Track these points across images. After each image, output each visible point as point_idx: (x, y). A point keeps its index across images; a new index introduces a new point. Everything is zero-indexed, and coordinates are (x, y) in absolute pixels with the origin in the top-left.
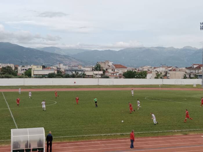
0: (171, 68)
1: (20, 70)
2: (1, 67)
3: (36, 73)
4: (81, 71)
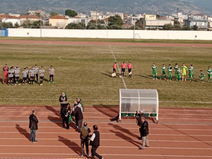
1: (130, 20)
2: (109, 17)
3: (148, 23)
4: (205, 21)
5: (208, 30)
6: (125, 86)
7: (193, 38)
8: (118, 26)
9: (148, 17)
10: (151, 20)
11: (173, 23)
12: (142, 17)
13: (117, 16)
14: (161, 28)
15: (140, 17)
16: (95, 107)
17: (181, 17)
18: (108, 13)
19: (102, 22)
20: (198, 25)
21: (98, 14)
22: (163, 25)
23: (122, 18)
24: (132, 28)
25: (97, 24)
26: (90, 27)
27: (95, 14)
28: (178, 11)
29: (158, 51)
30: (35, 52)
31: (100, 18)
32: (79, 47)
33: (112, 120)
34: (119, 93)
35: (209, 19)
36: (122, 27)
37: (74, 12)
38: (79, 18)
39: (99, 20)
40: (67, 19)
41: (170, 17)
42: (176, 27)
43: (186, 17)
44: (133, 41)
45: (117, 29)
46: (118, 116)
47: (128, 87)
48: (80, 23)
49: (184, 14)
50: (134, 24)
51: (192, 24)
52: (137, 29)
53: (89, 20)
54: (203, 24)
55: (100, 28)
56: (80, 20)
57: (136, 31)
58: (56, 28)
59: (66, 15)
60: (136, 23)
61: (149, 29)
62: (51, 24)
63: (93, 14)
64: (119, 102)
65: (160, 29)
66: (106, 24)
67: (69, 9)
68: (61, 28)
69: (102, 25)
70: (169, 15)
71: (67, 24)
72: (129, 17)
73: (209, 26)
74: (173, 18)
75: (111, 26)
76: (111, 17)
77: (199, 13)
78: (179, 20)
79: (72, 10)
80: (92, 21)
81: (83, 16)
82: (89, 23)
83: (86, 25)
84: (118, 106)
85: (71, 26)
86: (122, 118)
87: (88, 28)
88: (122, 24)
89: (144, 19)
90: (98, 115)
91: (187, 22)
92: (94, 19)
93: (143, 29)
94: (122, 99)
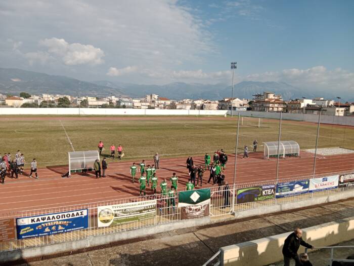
0: (206, 101)
1: (76, 101)
2: (58, 98)
3: (90, 103)
4: (131, 102)
5: (133, 108)
6: (74, 149)
7: (123, 114)
8: (66, 105)
9: (89, 99)
10: (92, 101)
11: (108, 103)
12: (86, 99)
13: (65, 98)
14: (100, 106)
15: (84, 98)
16: (48, 167)
17: (114, 99)
18: (58, 95)
19: (53, 102)
20: (126, 104)
21: (49, 96)
22: (101, 104)
23: (70, 99)
24: (78, 107)
25: (48, 104)
26: (43, 106)
27: (47, 96)
28: (112, 95)
29: (98, 123)
31: (51, 99)
32: (33, 122)
33: (63, 176)
34: (68, 155)
35: (133, 100)
36: (70, 106)
37: (28, 94)
38: (33, 99)
39: (50, 100)
40: (22, 100)
41: (106, 99)
42: (111, 106)
43: (117, 99)
44: (79, 116)
45: (65, 107)
46: (68, 172)
47: (76, 151)
48: (34, 103)
49: (116, 97)
50: (79, 104)
51: (122, 104)
52: (81, 107)
53: (41, 101)
54: (130, 104)
55: (51, 106)
56: (34, 100)
57: (81, 109)
58: (12, 107)
59: (21, 96)
60: (81, 103)
61: (91, 107)
62: (7, 105)
63: (45, 96)
64: (68, 162)
65: (99, 108)
66: (57, 103)
67: (24, 92)
68: (17, 107)
69: (53, 104)
70: (105, 98)
71: (22, 104)
72: (75, 98)
73: (133, 105)
74: (109, 100)
75: (61, 105)
76: (60, 98)
77: (126, 96)
78: (113, 102)
79: (27, 93)
80: (45, 102)
81: (37, 98)
82: (42, 103)
83: (39, 104)
84: (68, 165)
85: (25, 106)
86: (71, 174)
87: (40, 107)
88: (69, 104)
89: (87, 100)
90: (50, 174)
91: (118, 102)
92: (46, 100)
93: (86, 107)
94: (71, 160)
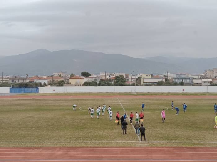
7: (181, 91)
8: (123, 83)
10: (147, 78)
11: (164, 80)
12: (140, 76)
13: (121, 76)
14: (156, 84)
18: (114, 73)
20: (184, 81)
23: (125, 77)
24: (133, 85)
25: (106, 82)
29: (156, 102)
30: (61, 104)
37: (88, 73)
38: (92, 78)
39: (107, 79)
40: (83, 79)
42: (167, 83)
49: (171, 73)
50: (134, 81)
51: (179, 81)
53: (100, 79)
58: (75, 85)
59: (82, 76)
61: (147, 85)
63: (102, 74)
68: (78, 86)
72: (130, 76)
74: (164, 77)
75: (117, 83)
76: (116, 76)
78: (169, 78)
81: (95, 76)
83: (98, 83)
85: (86, 84)
92: (104, 78)
